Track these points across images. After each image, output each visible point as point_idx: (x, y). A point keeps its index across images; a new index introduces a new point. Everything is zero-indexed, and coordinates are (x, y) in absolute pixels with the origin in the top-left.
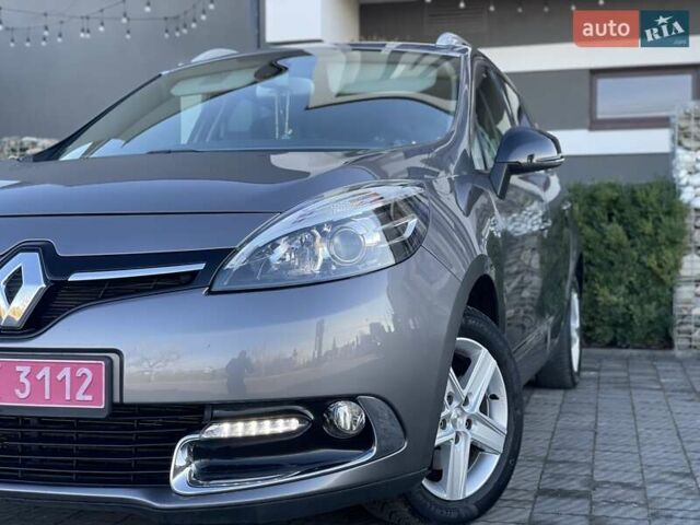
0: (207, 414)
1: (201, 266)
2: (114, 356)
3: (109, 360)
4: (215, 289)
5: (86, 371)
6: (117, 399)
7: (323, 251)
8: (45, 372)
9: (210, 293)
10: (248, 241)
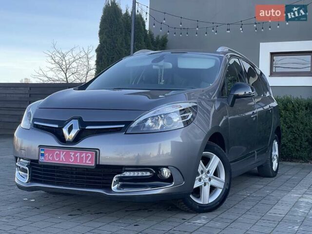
0: (123, 169)
1: (123, 126)
2: (97, 151)
3: (96, 152)
4: (127, 133)
5: (90, 154)
6: (98, 163)
7: (161, 123)
8: (78, 154)
9: (125, 134)
10: (138, 119)
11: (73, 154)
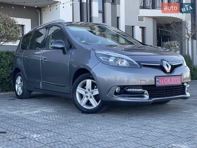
5: (179, 78)
8: (175, 79)
11: (173, 78)
